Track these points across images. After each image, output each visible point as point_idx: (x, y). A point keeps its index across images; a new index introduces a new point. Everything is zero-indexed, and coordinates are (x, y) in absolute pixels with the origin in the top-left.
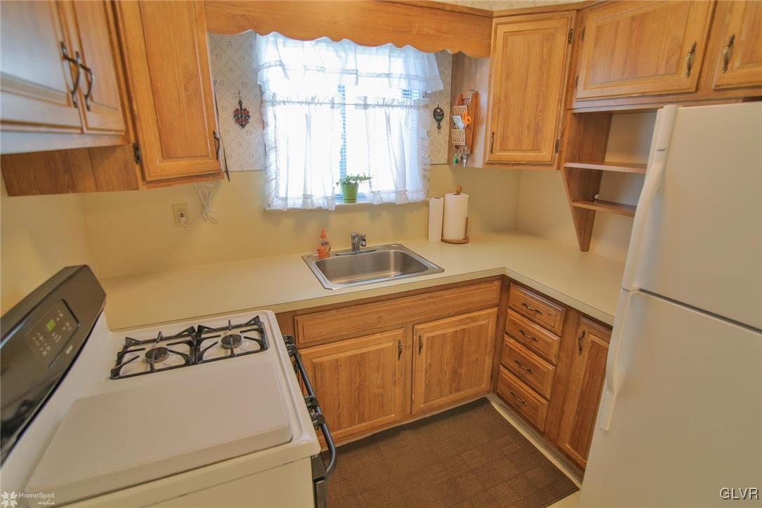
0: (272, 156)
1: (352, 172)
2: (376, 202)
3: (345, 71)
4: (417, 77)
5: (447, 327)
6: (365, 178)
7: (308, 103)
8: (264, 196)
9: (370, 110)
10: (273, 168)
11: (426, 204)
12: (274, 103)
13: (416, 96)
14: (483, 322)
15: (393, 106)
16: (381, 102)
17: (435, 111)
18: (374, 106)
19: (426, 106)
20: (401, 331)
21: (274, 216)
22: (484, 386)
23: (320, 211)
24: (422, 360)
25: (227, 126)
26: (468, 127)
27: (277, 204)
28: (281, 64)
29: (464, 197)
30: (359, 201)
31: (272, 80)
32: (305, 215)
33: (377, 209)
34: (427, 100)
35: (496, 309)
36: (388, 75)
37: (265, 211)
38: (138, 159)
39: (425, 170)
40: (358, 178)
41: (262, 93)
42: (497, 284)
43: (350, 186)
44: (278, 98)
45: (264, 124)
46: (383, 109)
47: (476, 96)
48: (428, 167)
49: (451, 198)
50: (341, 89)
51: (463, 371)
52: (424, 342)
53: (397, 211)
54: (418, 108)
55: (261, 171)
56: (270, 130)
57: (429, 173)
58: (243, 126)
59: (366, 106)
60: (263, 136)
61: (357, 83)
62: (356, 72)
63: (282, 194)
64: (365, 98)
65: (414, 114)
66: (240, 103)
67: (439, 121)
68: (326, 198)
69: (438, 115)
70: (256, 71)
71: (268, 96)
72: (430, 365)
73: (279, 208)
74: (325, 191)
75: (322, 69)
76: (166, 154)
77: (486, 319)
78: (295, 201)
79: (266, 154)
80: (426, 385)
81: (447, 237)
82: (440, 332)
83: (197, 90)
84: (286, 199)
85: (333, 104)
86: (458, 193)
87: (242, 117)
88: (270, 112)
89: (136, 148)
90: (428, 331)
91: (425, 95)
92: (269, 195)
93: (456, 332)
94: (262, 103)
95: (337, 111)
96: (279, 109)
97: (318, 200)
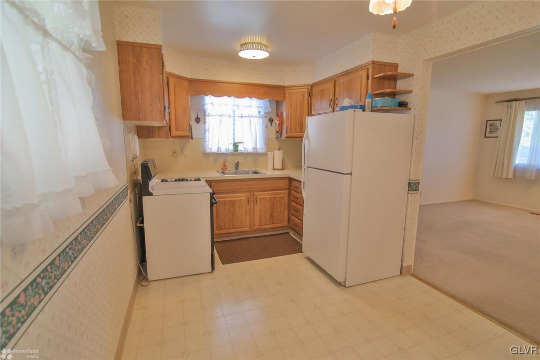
0: (207, 133)
1: (237, 141)
2: (245, 152)
3: (234, 105)
4: (261, 107)
5: (267, 195)
6: (241, 143)
7: (221, 116)
8: (204, 147)
9: (244, 119)
10: (207, 138)
11: (266, 154)
12: (209, 116)
13: (262, 113)
14: (282, 195)
15: (252, 117)
16: (248, 116)
17: (270, 119)
18: (245, 117)
19: (266, 117)
20: (248, 194)
21: (207, 155)
22: (285, 224)
23: (223, 154)
24: (258, 207)
25: (193, 123)
26: (279, 124)
27: (208, 151)
28: (212, 103)
29: (281, 152)
30: (239, 152)
31: (209, 108)
32: (219, 155)
33: (246, 155)
34: (266, 115)
35: (287, 191)
36: (250, 107)
37: (204, 153)
38: (170, 130)
39: (266, 141)
40: (239, 143)
41: (205, 112)
42: (287, 181)
43: (236, 146)
44: (210, 114)
45: (205, 123)
46: (248, 118)
47: (282, 113)
48: (267, 140)
49: (276, 152)
50: (234, 111)
51: (275, 215)
52: (258, 200)
53: (254, 156)
54: (262, 118)
55: (203, 139)
56: (207, 125)
57: (267, 141)
58: (198, 123)
59: (242, 117)
60: (205, 126)
61: (238, 109)
62: (238, 106)
63: (210, 147)
64: (242, 114)
65: (261, 120)
66: (198, 116)
67: (271, 122)
68: (226, 149)
69: (271, 120)
70: (203, 105)
71: (207, 113)
72: (261, 210)
73: (209, 152)
74: (226, 146)
75: (226, 105)
76: (177, 129)
77: (284, 194)
78: (214, 150)
79: (205, 132)
80: (260, 218)
81: (275, 168)
82: (264, 197)
83: (186, 112)
84: (211, 149)
85: (230, 116)
86: (279, 150)
87: (198, 120)
88: (207, 119)
89: (170, 127)
90: (260, 195)
91: (265, 113)
92: (206, 146)
93: (270, 198)
94: (205, 115)
95: (232, 119)
96: (211, 118)
97: (223, 150)
